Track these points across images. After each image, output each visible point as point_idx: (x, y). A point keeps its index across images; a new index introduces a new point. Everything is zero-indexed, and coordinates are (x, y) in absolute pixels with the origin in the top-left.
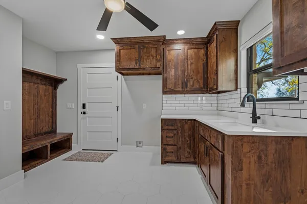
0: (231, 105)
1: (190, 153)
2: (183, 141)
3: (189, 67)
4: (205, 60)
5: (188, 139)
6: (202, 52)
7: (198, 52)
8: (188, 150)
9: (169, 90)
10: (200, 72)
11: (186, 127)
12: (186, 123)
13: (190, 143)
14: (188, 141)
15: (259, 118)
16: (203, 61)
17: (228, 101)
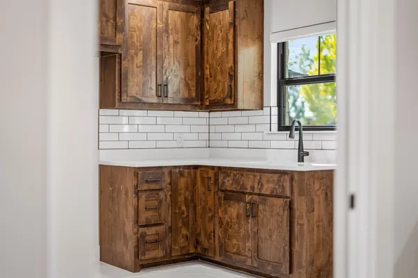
0: (246, 136)
1: (187, 237)
2: (175, 213)
3: (171, 49)
4: (199, 38)
5: (184, 208)
6: (195, 20)
7: (188, 19)
8: (184, 232)
9: (132, 100)
10: (190, 64)
11: (182, 182)
12: (181, 174)
13: (188, 216)
14: (183, 213)
15: (307, 154)
16: (196, 40)
17: (239, 129)
